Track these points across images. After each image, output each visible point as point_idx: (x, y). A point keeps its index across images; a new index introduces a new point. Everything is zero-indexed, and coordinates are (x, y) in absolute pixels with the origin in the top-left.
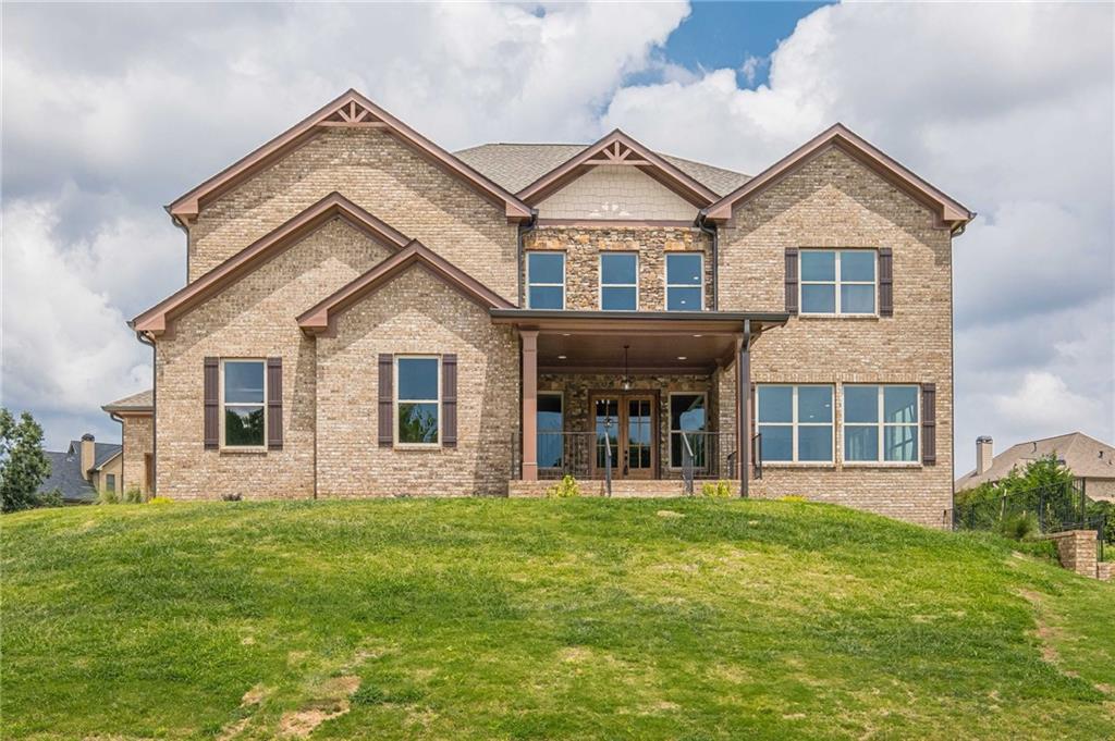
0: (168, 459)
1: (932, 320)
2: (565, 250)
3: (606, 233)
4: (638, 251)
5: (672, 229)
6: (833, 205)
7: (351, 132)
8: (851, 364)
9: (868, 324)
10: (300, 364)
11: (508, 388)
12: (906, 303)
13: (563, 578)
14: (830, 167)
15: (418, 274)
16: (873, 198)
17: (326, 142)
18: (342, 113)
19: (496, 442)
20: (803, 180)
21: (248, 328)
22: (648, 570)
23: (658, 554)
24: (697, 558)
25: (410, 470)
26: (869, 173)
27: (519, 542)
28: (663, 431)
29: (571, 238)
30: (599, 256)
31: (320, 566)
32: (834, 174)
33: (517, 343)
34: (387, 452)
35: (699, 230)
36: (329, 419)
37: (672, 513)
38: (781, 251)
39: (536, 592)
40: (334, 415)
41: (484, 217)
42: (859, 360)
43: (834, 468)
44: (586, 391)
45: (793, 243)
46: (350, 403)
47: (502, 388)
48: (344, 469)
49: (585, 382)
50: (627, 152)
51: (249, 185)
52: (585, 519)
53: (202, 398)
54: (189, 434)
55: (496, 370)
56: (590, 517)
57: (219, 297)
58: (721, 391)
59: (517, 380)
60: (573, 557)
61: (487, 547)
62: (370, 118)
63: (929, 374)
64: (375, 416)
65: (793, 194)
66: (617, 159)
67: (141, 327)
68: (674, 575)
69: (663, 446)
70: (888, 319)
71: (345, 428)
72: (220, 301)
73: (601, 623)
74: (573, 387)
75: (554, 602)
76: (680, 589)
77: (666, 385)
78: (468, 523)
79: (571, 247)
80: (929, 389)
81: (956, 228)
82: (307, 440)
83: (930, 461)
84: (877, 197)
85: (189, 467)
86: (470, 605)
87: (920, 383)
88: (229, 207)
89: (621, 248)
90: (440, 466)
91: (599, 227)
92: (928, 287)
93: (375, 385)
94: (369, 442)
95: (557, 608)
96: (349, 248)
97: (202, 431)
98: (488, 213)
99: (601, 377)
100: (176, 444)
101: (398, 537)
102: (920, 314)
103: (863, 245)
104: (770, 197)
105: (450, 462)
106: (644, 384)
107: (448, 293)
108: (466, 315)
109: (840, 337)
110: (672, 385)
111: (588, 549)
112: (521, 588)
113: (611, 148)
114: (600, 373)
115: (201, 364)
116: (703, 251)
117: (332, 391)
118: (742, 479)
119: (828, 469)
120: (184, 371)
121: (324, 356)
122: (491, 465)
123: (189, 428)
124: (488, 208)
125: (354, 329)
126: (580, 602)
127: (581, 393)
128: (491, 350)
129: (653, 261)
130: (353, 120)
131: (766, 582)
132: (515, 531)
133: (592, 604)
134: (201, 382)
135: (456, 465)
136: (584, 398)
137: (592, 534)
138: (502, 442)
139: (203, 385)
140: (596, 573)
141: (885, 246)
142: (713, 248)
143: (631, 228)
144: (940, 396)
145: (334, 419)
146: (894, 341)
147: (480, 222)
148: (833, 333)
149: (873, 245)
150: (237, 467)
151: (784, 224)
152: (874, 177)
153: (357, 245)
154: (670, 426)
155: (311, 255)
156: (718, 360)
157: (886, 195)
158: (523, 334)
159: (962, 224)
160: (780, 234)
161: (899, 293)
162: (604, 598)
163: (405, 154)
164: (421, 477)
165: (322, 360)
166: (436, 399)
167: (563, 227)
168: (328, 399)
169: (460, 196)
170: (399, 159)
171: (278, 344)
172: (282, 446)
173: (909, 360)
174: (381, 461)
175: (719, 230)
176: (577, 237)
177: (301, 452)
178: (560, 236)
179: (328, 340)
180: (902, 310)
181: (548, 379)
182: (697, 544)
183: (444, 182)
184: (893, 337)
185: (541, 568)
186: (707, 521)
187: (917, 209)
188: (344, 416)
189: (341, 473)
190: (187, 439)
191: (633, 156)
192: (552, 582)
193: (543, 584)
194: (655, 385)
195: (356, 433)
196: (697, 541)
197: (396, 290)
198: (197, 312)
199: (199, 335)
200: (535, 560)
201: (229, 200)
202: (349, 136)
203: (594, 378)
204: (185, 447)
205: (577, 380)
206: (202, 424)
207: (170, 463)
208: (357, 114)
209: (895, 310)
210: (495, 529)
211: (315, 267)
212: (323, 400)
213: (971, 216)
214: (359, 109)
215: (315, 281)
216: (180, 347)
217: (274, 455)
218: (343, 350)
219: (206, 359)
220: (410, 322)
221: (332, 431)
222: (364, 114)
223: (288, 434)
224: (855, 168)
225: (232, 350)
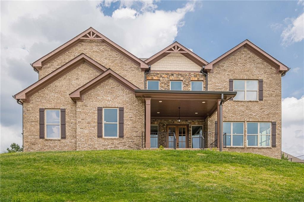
0: (27, 142)
1: (275, 102)
2: (159, 80)
3: (173, 75)
4: (182, 80)
5: (193, 73)
6: (245, 66)
7: (91, 41)
8: (249, 115)
9: (255, 103)
10: (72, 111)
11: (141, 119)
12: (267, 97)
13: (162, 176)
14: (244, 54)
15: (111, 81)
16: (257, 64)
17: (83, 45)
18: (88, 35)
19: (137, 136)
20: (235, 58)
21: (54, 99)
22: (198, 173)
23: (201, 167)
24: (217, 169)
25: (108, 145)
26: (256, 56)
27: (144, 163)
28: (190, 137)
29: (161, 76)
30: (170, 82)
31: (59, 171)
32: (245, 56)
33: (144, 104)
34: (100, 139)
35: (202, 74)
36: (81, 128)
37: (202, 154)
38: (228, 80)
39: (152, 181)
40: (82, 127)
41: (133, 69)
42: (252, 114)
43: (244, 148)
44: (166, 125)
45: (231, 78)
46: (88, 123)
47: (139, 119)
48: (85, 145)
49: (165, 122)
50: (179, 49)
51: (58, 58)
52: (170, 156)
53: (39, 122)
54: (34, 134)
55: (137, 112)
56: (172, 155)
57: (44, 89)
58: (208, 124)
59: (144, 116)
60: (166, 168)
61: (131, 165)
62: (97, 36)
63: (274, 119)
64: (96, 128)
65: (232, 62)
66: (176, 51)
67: (17, 97)
68: (209, 175)
69: (189, 142)
70: (262, 102)
71: (86, 131)
72: (44, 90)
73: (182, 194)
74: (161, 123)
75: (159, 185)
76: (214, 180)
77: (190, 123)
78: (124, 157)
79: (161, 79)
80: (274, 123)
81: (283, 73)
82: (74, 136)
83: (274, 146)
84: (258, 63)
85: (35, 144)
86: (121, 186)
87: (271, 122)
88: (52, 65)
89: (177, 80)
90: (118, 144)
91: (170, 73)
92: (274, 92)
93: (96, 117)
94: (94, 136)
95: (161, 188)
96: (88, 73)
97: (39, 133)
98: (135, 68)
99: (170, 120)
100: (30, 137)
101: (95, 161)
102: (271, 100)
103: (254, 79)
104: (225, 63)
105: (121, 143)
106: (184, 123)
107: (121, 87)
108: (127, 94)
109: (246, 107)
110: (193, 123)
111: (172, 166)
112: (144, 179)
113: (174, 47)
114: (170, 119)
115: (38, 111)
116: (203, 81)
117: (82, 119)
118: (220, 148)
119: (242, 148)
120: (33, 113)
121: (79, 108)
122: (135, 144)
123: (34, 132)
124: (135, 66)
125: (89, 99)
126: (171, 185)
127: (164, 125)
128: (135, 106)
129: (187, 83)
130: (91, 37)
131: (249, 178)
132: (142, 159)
133: (177, 186)
134: (38, 117)
135: (123, 144)
136: (165, 127)
137: (173, 161)
138: (139, 136)
140: (176, 174)
141: (261, 79)
142: (206, 79)
143: (180, 73)
144: (277, 126)
145: (82, 128)
146: (263, 108)
147: (132, 70)
148: (244, 106)
149: (257, 78)
150: (51, 145)
151: (229, 72)
152: (258, 57)
153: (91, 72)
154: (192, 135)
155: (75, 75)
156: (208, 114)
157: (261, 63)
158: (146, 99)
159: (285, 72)
160: (228, 75)
161: (265, 93)
162: (182, 184)
163: (108, 49)
164: (112, 148)
165: (78, 109)
166: (117, 122)
167: (158, 73)
168: (80, 122)
169: (126, 62)
170: (106, 50)
171: (64, 104)
172: (65, 137)
173: (268, 115)
174: (98, 142)
175: (208, 73)
176: (163, 76)
177: (71, 140)
178: (158, 75)
179: (80, 102)
180: (266, 99)
181: (154, 121)
182: (215, 164)
183: (121, 57)
184: (263, 107)
185: (153, 172)
186: (217, 157)
187: (271, 67)
188: (86, 127)
189: (85, 146)
190: (34, 135)
191: (181, 50)
192: (158, 178)
193: (154, 178)
194: (187, 123)
195: (90, 133)
196: (214, 163)
197: (103, 86)
198: (37, 94)
199: (38, 101)
200: (150, 169)
201: (52, 63)
202: (90, 43)
203: (168, 120)
204: (33, 138)
205: (163, 121)
206: (38, 130)
207: (28, 143)
208: (93, 35)
209: (264, 99)
210: (134, 159)
211: (76, 79)
212: (79, 122)
213: (288, 69)
214: (93, 34)
215: (77, 84)
216: (31, 105)
217: (63, 141)
218: (86, 106)
219: (40, 109)
220: (108, 97)
221: (82, 132)
222: (95, 35)
223: (67, 134)
224: (251, 54)
225: (49, 106)
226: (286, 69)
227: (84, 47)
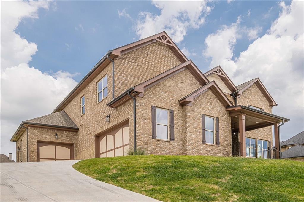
0: (141, 141)
6: (255, 96)
14: (254, 88)
15: (210, 92)
18: (161, 38)
19: (227, 145)
20: (250, 90)
21: (164, 98)
25: (209, 151)
32: (255, 90)
34: (204, 145)
35: (232, 96)
36: (190, 132)
40: (191, 132)
42: (260, 134)
45: (249, 104)
46: (195, 128)
47: (228, 130)
48: (194, 149)
50: (221, 72)
53: (151, 120)
54: (147, 132)
55: (227, 124)
57: (155, 85)
62: (168, 42)
64: (201, 133)
65: (249, 92)
67: (137, 89)
71: (194, 136)
72: (156, 87)
82: (180, 139)
84: (261, 97)
85: (148, 144)
87: (268, 141)
90: (216, 151)
93: (201, 123)
94: (200, 141)
96: (190, 79)
97: (151, 132)
100: (143, 135)
107: (216, 99)
108: (220, 106)
113: (218, 70)
115: (150, 108)
116: (232, 102)
117: (191, 124)
120: (145, 109)
121: (188, 112)
122: (226, 152)
123: (147, 130)
125: (196, 105)
128: (225, 118)
130: (164, 41)
134: (150, 114)
135: (219, 151)
139: (151, 115)
141: (263, 108)
142: (235, 102)
145: (191, 133)
149: (261, 108)
150: (162, 146)
151: (248, 99)
153: (192, 79)
160: (247, 101)
165: (188, 113)
166: (214, 130)
168: (190, 126)
170: (173, 57)
171: (172, 105)
172: (174, 140)
173: (267, 135)
174: (203, 148)
175: (238, 97)
177: (179, 143)
179: (190, 107)
187: (267, 101)
188: (194, 132)
189: (193, 151)
190: (147, 134)
191: (222, 74)
195: (197, 138)
197: (205, 95)
199: (150, 97)
204: (146, 137)
206: (151, 129)
207: (141, 142)
211: (182, 82)
212: (188, 126)
213: (277, 105)
214: (166, 38)
215: (182, 87)
216: (144, 100)
217: (172, 143)
218: (193, 111)
219: (152, 106)
220: (208, 106)
221: (191, 137)
222: (167, 40)
223: (176, 136)
224: (258, 89)
225: (160, 105)
226: (275, 105)
227: (155, 48)
